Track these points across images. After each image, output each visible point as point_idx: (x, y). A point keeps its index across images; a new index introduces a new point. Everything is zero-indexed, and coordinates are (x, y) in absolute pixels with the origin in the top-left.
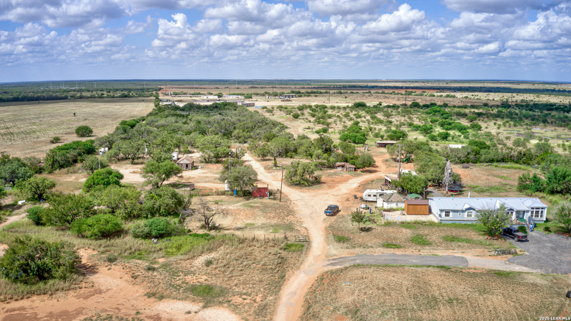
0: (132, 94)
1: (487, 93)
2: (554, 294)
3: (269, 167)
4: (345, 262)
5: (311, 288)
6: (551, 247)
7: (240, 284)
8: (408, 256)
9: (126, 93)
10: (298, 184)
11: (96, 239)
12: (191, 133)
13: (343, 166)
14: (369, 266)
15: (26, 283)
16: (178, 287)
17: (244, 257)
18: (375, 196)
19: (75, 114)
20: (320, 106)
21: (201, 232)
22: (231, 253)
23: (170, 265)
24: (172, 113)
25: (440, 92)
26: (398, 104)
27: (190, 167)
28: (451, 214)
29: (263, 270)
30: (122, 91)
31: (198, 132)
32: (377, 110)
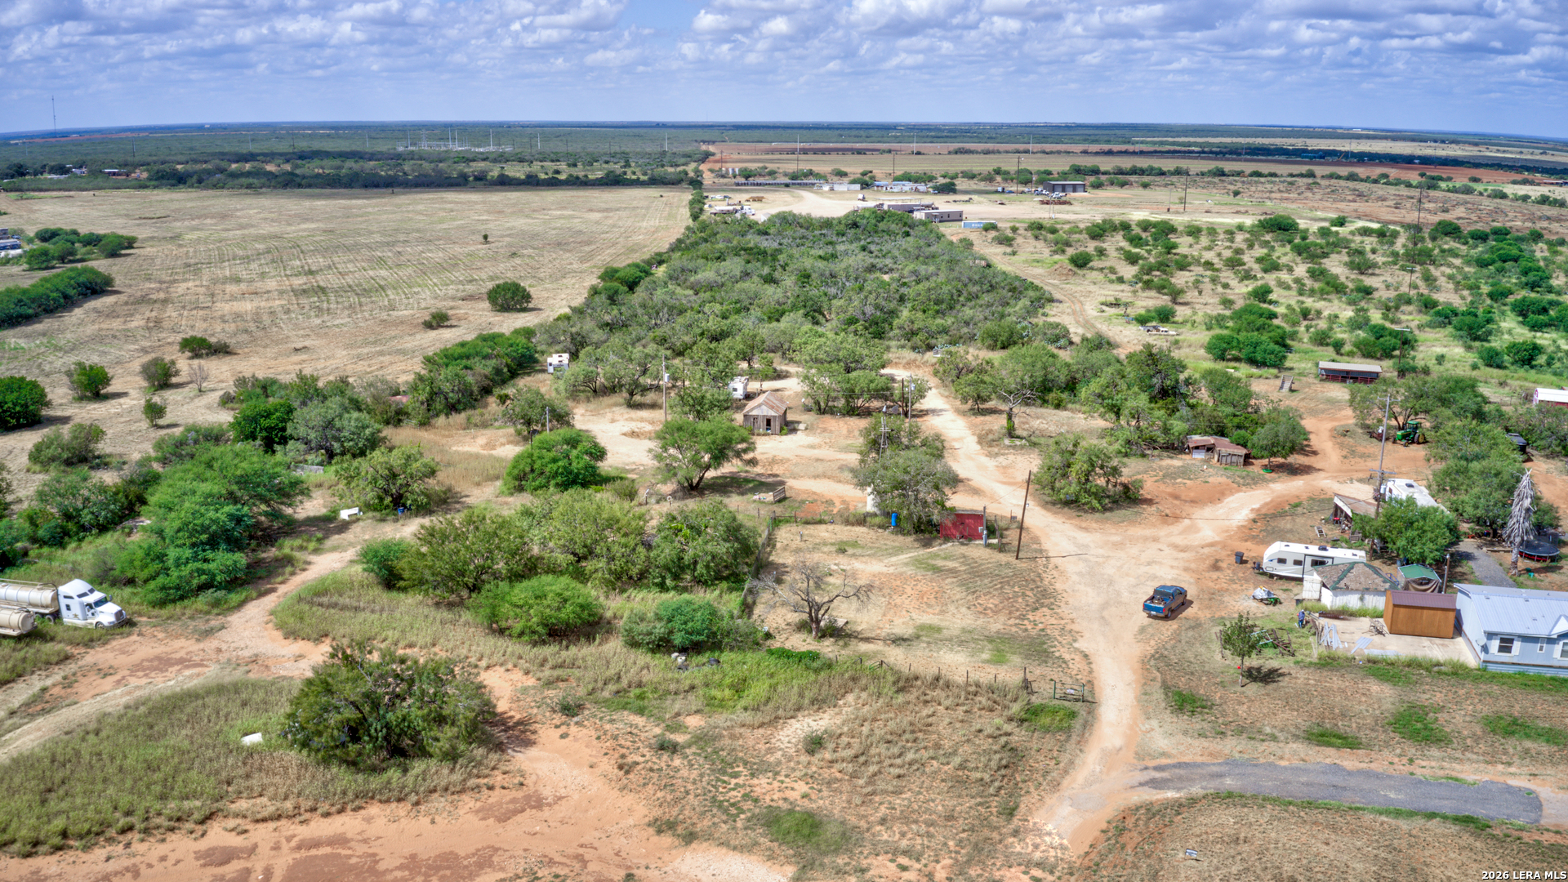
0: (634, 174)
3: (991, 437)
4: (1190, 780)
5: (1087, 853)
7: (894, 819)
8: (1377, 776)
9: (617, 168)
10: (1073, 502)
11: (535, 644)
12: (783, 314)
13: (1210, 449)
14: (1261, 800)
15: (353, 764)
16: (733, 811)
17: (908, 736)
18: (1297, 563)
19: (486, 237)
20: (1155, 225)
21: (801, 643)
22: (875, 720)
23: (715, 739)
24: (735, 242)
25: (1525, 182)
26: (1395, 223)
27: (776, 425)
28: (1517, 646)
29: (959, 783)
30: (607, 162)
31: (802, 312)
32: (1328, 244)
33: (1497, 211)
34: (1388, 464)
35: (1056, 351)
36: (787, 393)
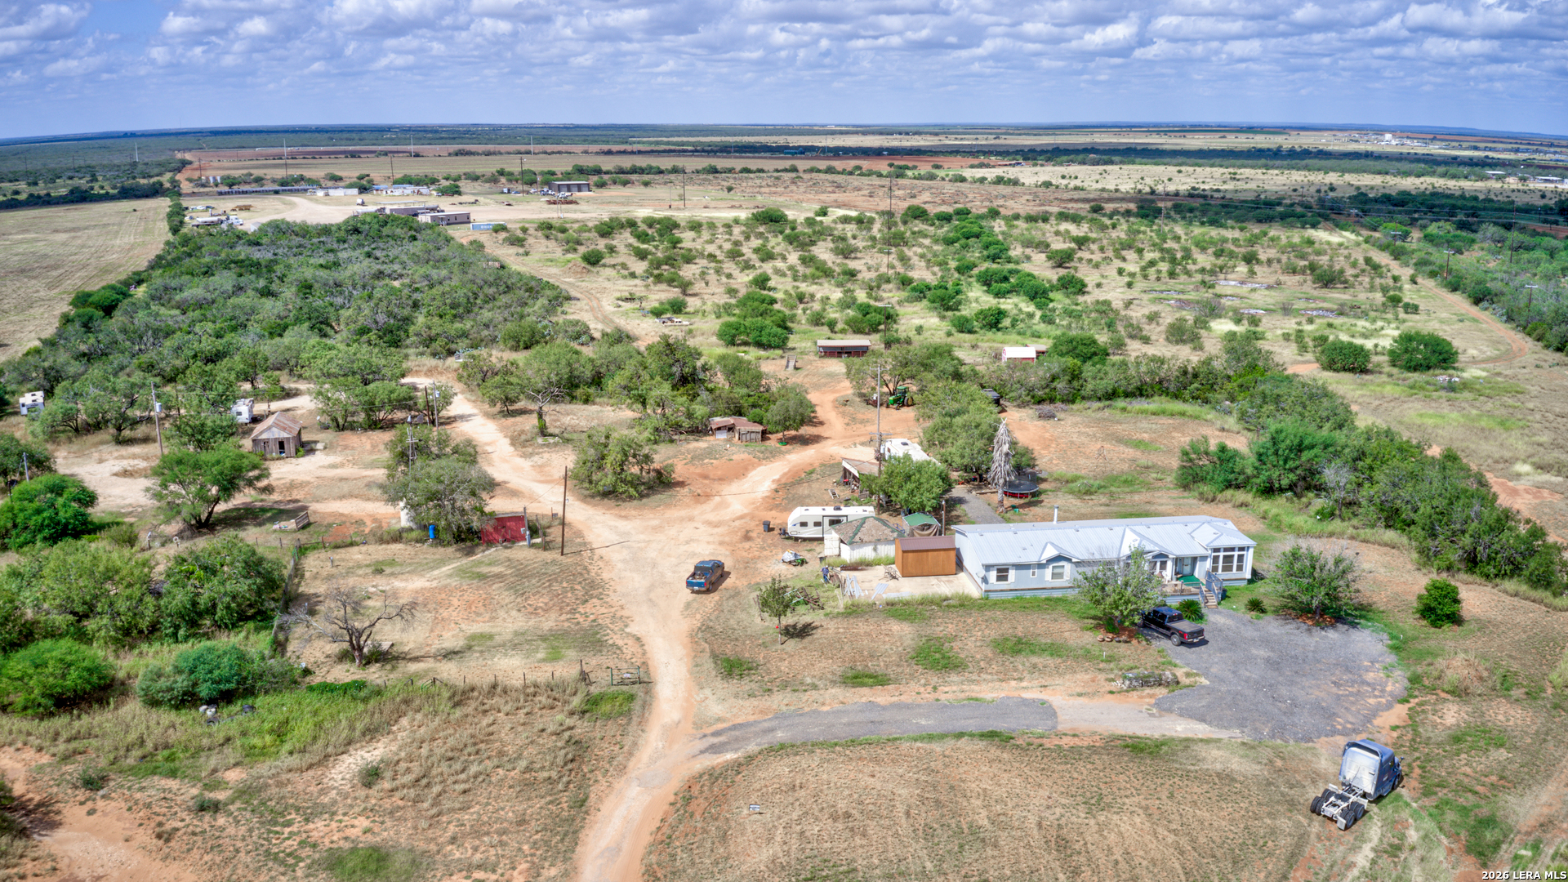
0: (102, 188)
1: (1101, 168)
2: (1278, 802)
3: (523, 437)
4: (746, 739)
5: (659, 829)
6: (1267, 660)
7: (464, 835)
8: (908, 707)
9: (82, 183)
10: (610, 493)
11: (42, 717)
12: (285, 328)
13: (731, 429)
14: (810, 746)
16: (291, 861)
17: (469, 749)
18: (817, 524)
20: (659, 221)
21: (345, 673)
22: (433, 739)
23: (260, 790)
24: (223, 255)
25: (981, 166)
26: (870, 210)
27: (290, 447)
28: (1012, 574)
29: (527, 786)
30: (71, 178)
31: (307, 325)
32: (814, 232)
33: (958, 193)
34: (885, 427)
35: (579, 348)
36: (299, 412)
